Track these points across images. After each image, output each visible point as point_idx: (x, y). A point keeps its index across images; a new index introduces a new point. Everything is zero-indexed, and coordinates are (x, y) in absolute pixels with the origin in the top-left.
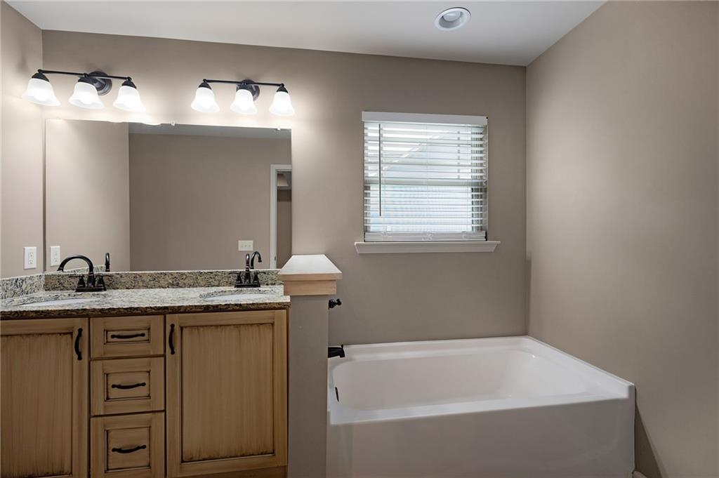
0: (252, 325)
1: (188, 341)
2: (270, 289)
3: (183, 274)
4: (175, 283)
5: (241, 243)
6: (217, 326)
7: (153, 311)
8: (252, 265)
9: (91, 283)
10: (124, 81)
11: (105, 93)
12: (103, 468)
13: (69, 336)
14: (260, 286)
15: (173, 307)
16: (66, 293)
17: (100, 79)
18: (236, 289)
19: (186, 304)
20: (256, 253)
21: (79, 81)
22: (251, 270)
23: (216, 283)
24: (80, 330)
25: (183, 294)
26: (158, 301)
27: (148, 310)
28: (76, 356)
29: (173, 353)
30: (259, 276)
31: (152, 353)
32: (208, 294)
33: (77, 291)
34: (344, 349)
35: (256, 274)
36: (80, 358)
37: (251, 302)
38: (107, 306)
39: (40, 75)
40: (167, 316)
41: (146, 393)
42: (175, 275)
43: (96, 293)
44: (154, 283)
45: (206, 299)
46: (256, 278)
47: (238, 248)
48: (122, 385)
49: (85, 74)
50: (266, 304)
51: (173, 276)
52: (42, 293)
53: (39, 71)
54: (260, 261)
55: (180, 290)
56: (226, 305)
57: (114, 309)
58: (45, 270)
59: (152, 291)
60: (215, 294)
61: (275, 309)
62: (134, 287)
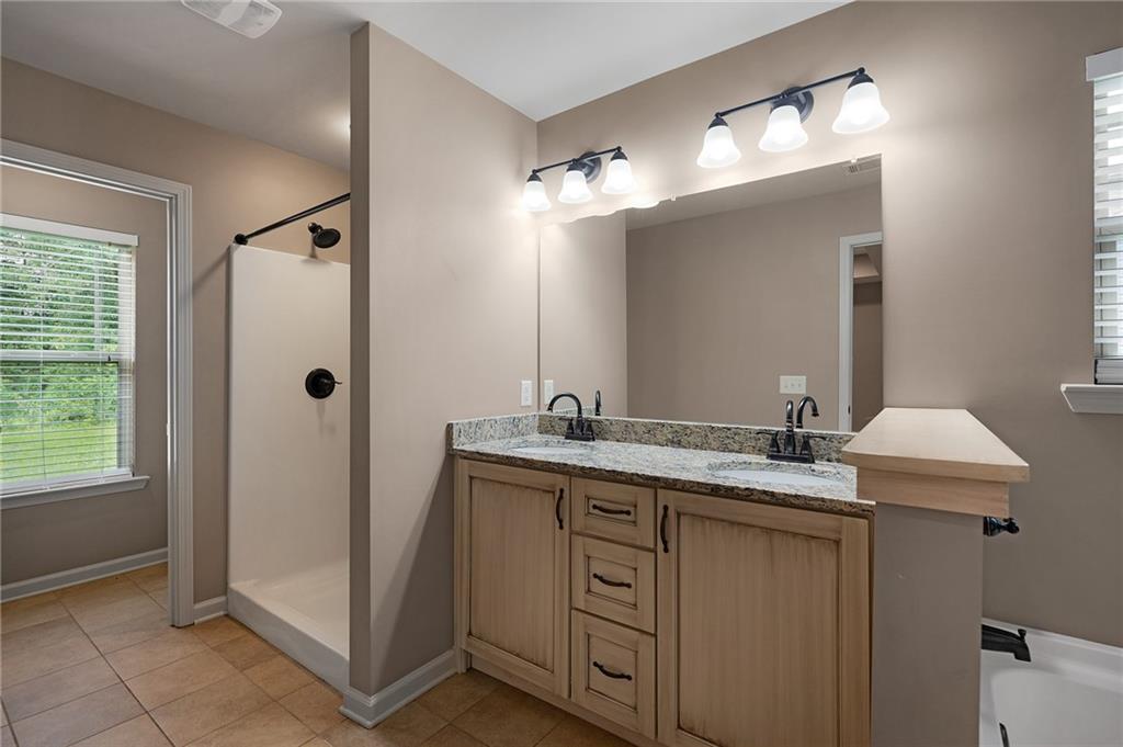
0: (795, 535)
1: (689, 538)
2: (835, 471)
3: (687, 427)
4: (675, 440)
5: (784, 380)
6: (732, 523)
7: (641, 480)
8: (800, 420)
9: (581, 430)
10: (612, 154)
11: (594, 178)
12: (583, 685)
13: (551, 495)
14: (813, 462)
15: (667, 479)
16: (555, 439)
17: (587, 163)
18: (769, 461)
19: (685, 476)
20: (807, 399)
21: (568, 170)
22: (795, 430)
23: (736, 447)
24: (562, 491)
25: (685, 459)
26: (648, 467)
27: (635, 477)
28: (558, 524)
29: (666, 550)
30: (811, 442)
31: (638, 543)
32: (722, 465)
33: (566, 438)
34: (1028, 639)
35: (807, 438)
36: (561, 527)
37: (793, 492)
38: (588, 464)
39: (534, 177)
40: (659, 490)
41: (631, 600)
42: (677, 428)
43: (584, 443)
44: (649, 436)
45: (716, 473)
46: (806, 445)
47: (779, 389)
48: (605, 578)
49: (574, 160)
50: (823, 500)
51: (674, 430)
52: (535, 437)
53: (534, 171)
54: (815, 414)
55: (682, 450)
56: (747, 489)
57: (595, 469)
58: (539, 408)
59: (646, 449)
60: (732, 465)
61: (841, 513)
62: (625, 440)
